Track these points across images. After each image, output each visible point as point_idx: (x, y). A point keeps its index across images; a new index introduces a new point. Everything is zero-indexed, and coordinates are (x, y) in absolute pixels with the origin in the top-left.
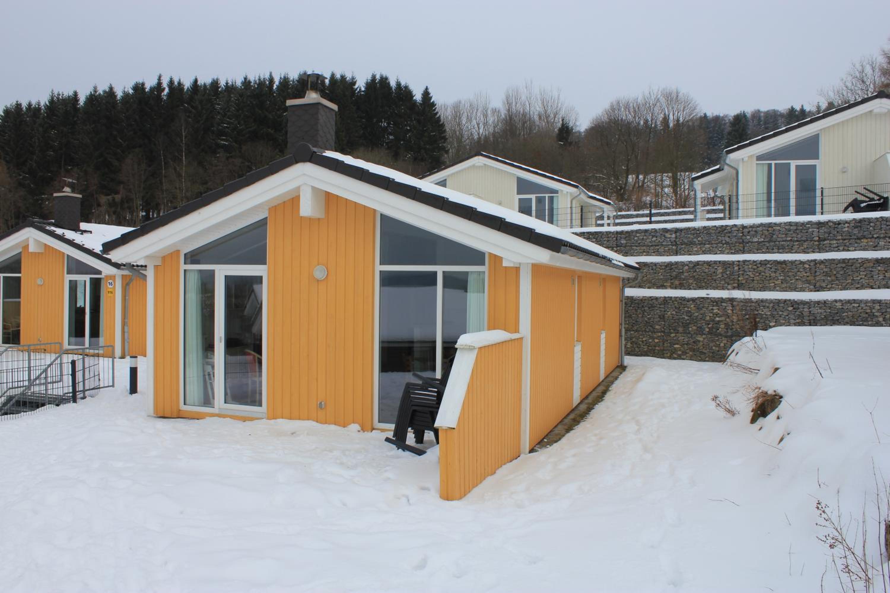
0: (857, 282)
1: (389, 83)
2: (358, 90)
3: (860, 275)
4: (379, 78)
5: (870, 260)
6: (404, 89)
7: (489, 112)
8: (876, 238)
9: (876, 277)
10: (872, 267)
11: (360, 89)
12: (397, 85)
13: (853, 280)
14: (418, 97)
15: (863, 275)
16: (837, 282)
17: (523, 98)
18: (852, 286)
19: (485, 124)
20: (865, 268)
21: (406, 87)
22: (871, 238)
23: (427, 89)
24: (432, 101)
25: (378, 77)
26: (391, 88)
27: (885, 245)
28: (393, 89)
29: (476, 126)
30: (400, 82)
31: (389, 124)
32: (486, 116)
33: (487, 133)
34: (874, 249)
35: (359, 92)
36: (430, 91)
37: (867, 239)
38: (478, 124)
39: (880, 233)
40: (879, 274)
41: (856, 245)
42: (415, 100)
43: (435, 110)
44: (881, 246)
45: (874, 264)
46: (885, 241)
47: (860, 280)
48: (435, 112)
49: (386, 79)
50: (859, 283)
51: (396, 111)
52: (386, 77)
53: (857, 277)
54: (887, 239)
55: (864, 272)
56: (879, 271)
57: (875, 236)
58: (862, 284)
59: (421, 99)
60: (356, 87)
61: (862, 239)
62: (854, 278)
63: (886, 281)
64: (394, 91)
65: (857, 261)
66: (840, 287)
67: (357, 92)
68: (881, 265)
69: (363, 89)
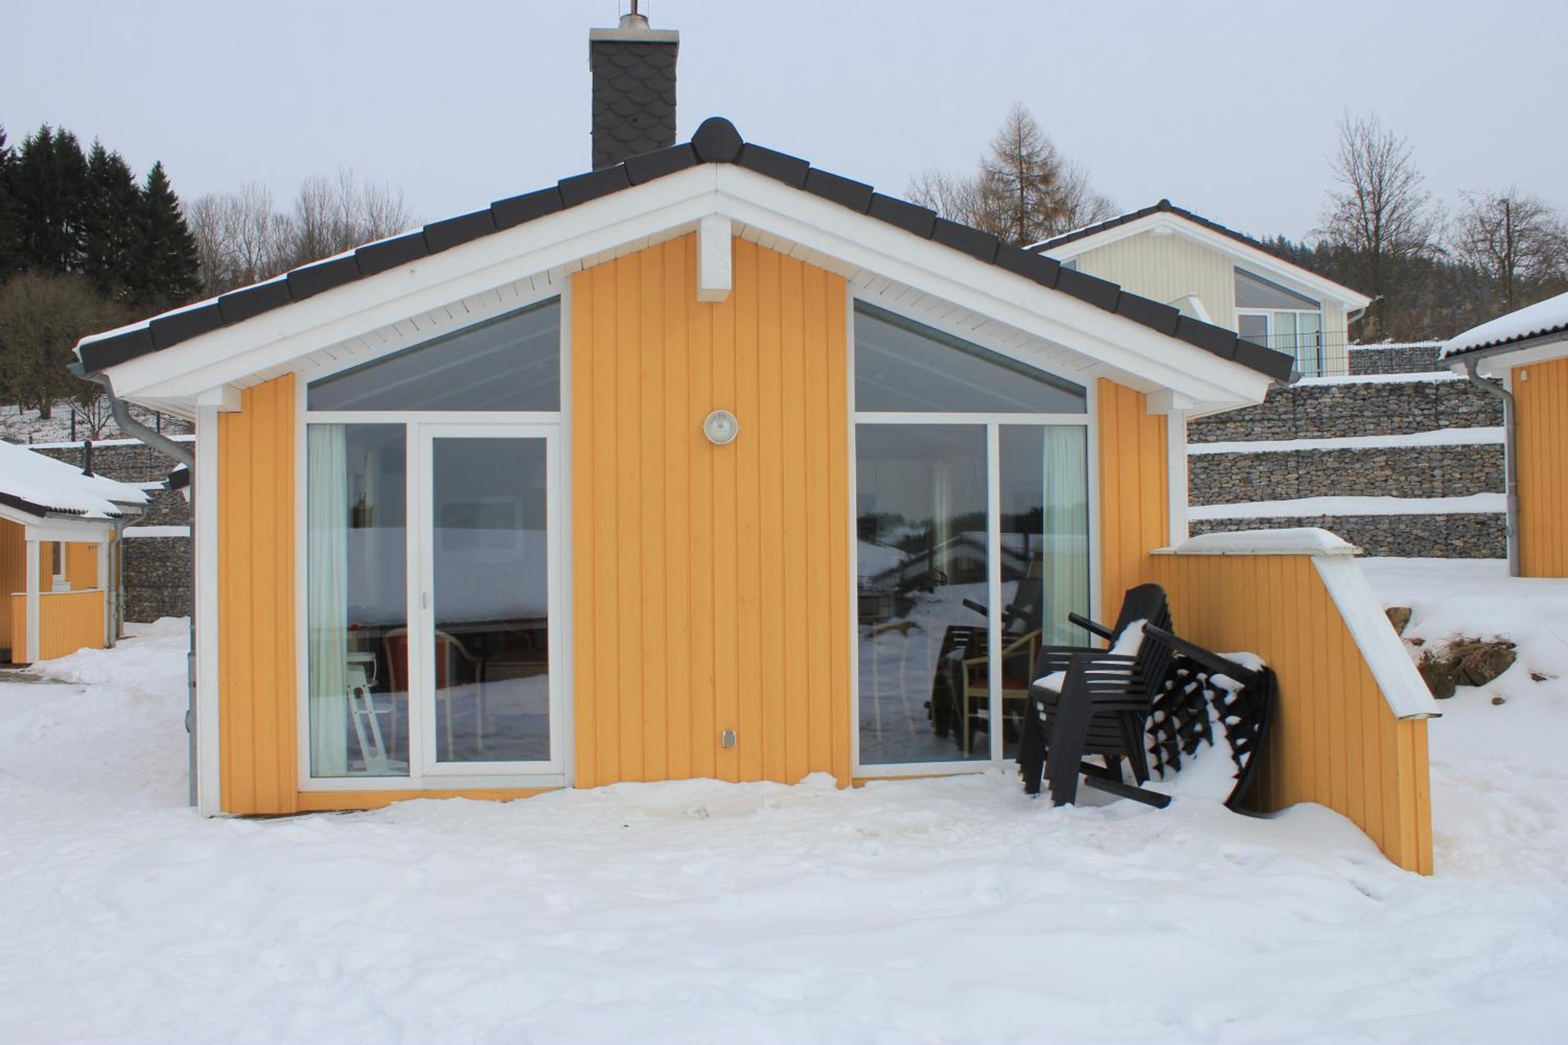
0: (1227, 491)
1: (77, 149)
2: (9, 155)
3: (1231, 478)
4: (57, 137)
5: (1247, 455)
6: (111, 163)
7: (270, 224)
8: (1248, 421)
9: (1256, 482)
10: (1250, 467)
11: (14, 155)
12: (95, 153)
13: (1221, 487)
14: (141, 180)
15: (1236, 479)
16: (1196, 492)
17: (336, 200)
18: (1221, 498)
19: (262, 244)
20: (1239, 469)
21: (115, 160)
22: (1239, 421)
23: (158, 166)
24: (169, 191)
25: (54, 133)
26: (82, 159)
27: (1262, 432)
28: (87, 160)
29: (244, 246)
30: (102, 148)
31: (77, 229)
32: (262, 228)
33: (265, 259)
34: (1246, 438)
35: (10, 160)
36: (165, 170)
37: (1235, 422)
38: (249, 244)
39: (1255, 412)
40: (1260, 477)
41: (1218, 432)
42: (134, 185)
43: (175, 208)
44: (1257, 434)
45: (1252, 462)
46: (1263, 426)
47: (1231, 488)
48: (175, 212)
49: (72, 139)
50: (1230, 492)
51: (95, 205)
52: (71, 134)
53: (1227, 483)
54: (1266, 422)
55: (1237, 474)
56: (1261, 472)
57: (1247, 418)
58: (1234, 495)
59: (147, 185)
60: (5, 147)
61: (1228, 422)
62: (1224, 486)
63: (1273, 488)
64: (89, 164)
65: (1227, 457)
66: (1201, 499)
67: (6, 158)
68: (1264, 463)
69: (19, 154)
